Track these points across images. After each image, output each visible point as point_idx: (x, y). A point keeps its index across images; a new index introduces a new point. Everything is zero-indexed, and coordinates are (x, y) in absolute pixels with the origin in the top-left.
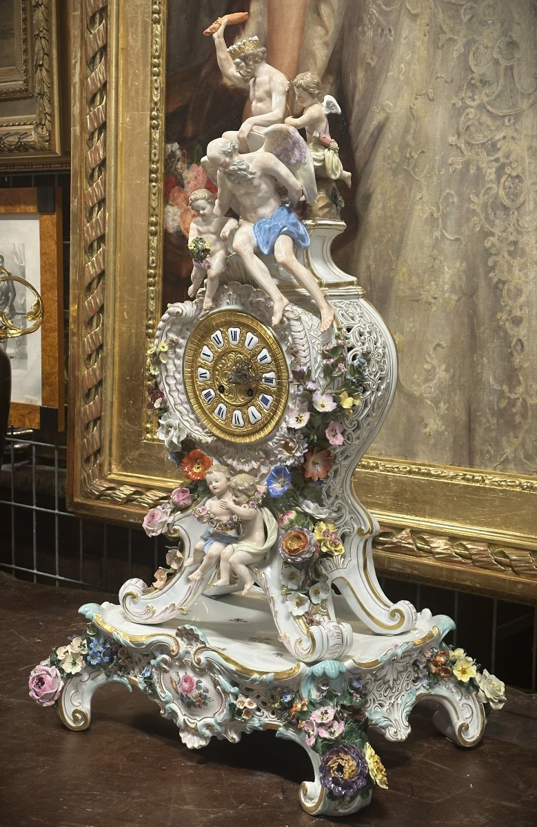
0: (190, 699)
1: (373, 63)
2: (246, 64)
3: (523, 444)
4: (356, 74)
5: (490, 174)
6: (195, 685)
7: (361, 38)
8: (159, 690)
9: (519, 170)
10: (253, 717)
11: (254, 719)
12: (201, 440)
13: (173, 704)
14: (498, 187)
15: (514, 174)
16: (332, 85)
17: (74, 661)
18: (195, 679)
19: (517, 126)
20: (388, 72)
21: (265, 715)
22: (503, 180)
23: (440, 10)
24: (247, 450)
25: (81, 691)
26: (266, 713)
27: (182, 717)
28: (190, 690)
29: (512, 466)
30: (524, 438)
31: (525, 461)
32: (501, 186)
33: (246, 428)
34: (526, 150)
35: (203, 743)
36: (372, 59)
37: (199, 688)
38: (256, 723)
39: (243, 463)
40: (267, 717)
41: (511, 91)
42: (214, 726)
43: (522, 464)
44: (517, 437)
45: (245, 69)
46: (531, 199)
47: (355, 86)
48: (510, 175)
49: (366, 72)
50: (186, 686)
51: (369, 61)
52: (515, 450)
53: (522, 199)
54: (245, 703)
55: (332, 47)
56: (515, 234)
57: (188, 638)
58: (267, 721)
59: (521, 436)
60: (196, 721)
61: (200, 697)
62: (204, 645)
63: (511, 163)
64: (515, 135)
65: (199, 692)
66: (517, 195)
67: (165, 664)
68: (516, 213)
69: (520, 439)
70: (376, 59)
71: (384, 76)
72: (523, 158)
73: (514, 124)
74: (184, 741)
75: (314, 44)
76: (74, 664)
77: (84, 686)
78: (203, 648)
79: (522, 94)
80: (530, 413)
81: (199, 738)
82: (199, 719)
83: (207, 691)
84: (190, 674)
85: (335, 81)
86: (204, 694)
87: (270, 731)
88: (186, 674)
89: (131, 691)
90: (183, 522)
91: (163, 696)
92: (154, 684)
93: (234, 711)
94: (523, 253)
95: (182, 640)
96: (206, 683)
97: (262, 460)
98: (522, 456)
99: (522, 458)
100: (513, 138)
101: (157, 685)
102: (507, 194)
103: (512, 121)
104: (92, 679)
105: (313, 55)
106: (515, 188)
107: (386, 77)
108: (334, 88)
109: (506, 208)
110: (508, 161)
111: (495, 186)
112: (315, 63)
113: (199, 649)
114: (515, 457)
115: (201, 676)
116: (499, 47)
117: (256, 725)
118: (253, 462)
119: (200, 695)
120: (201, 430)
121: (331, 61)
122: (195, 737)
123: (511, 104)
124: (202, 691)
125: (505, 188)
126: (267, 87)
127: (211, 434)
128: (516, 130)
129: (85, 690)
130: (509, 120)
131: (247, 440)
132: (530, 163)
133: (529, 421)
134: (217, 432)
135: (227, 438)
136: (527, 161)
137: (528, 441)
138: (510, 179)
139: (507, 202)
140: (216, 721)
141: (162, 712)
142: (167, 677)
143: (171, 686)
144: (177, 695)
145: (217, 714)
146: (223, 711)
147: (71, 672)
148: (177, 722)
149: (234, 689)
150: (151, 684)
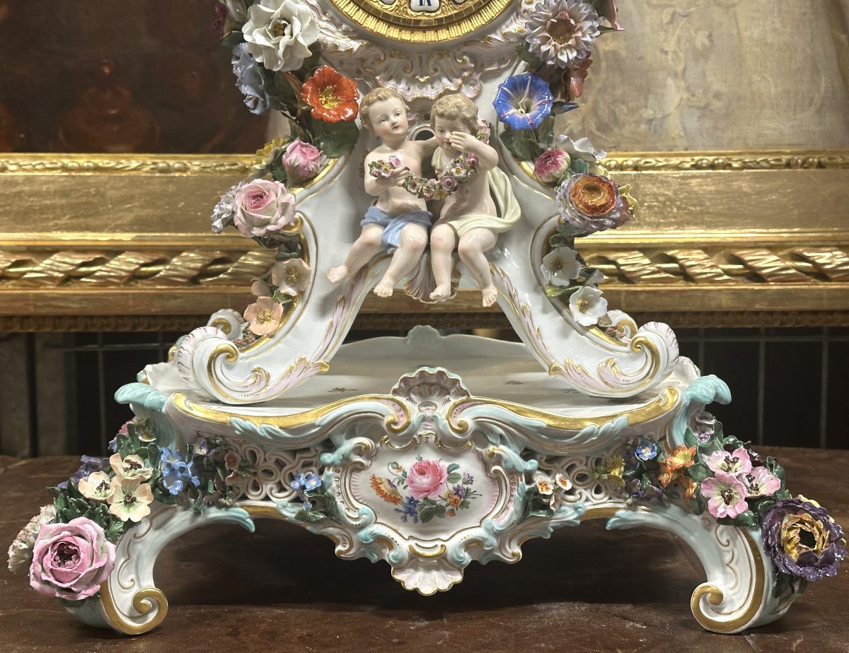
0: (433, 502)
3: (595, 110)
6: (446, 475)
8: (342, 507)
10: (561, 505)
11: (563, 508)
12: (336, 46)
13: (377, 525)
17: (128, 496)
18: (444, 464)
21: (584, 498)
24: (436, 57)
25: (134, 557)
26: (586, 494)
27: (403, 541)
28: (436, 486)
30: (596, 102)
31: (598, 133)
33: (443, 12)
35: (458, 578)
37: (453, 478)
38: (569, 514)
39: (423, 85)
40: (587, 500)
42: (485, 540)
50: (425, 481)
52: (583, 120)
54: (546, 484)
57: (420, 394)
58: (589, 506)
59: (591, 98)
60: (439, 543)
61: (457, 493)
62: (464, 398)
65: (456, 485)
67: (360, 455)
69: (590, 104)
74: (410, 585)
76: (130, 502)
77: (139, 546)
78: (463, 403)
80: (604, 64)
81: (443, 573)
82: (444, 537)
83: (470, 480)
84: (430, 457)
86: (465, 486)
87: (595, 521)
88: (421, 459)
89: (253, 529)
90: (307, 205)
91: (357, 516)
92: (332, 498)
93: (534, 502)
95: (411, 400)
96: (467, 466)
97: (466, 74)
98: (593, 128)
99: (594, 130)
101: (338, 500)
104: (158, 528)
113: (456, 406)
114: (584, 129)
115: (457, 455)
117: (571, 518)
118: (445, 80)
119: (457, 490)
120: (333, 28)
122: (435, 573)
124: (460, 483)
127: (357, 32)
129: (144, 552)
131: (443, 35)
133: (603, 76)
134: (371, 24)
135: (394, 33)
137: (601, 105)
140: (487, 530)
141: (339, 548)
142: (362, 479)
143: (372, 494)
144: (392, 506)
145: (489, 518)
146: (505, 508)
147: (129, 519)
148: (389, 555)
149: (532, 464)
150: (322, 500)
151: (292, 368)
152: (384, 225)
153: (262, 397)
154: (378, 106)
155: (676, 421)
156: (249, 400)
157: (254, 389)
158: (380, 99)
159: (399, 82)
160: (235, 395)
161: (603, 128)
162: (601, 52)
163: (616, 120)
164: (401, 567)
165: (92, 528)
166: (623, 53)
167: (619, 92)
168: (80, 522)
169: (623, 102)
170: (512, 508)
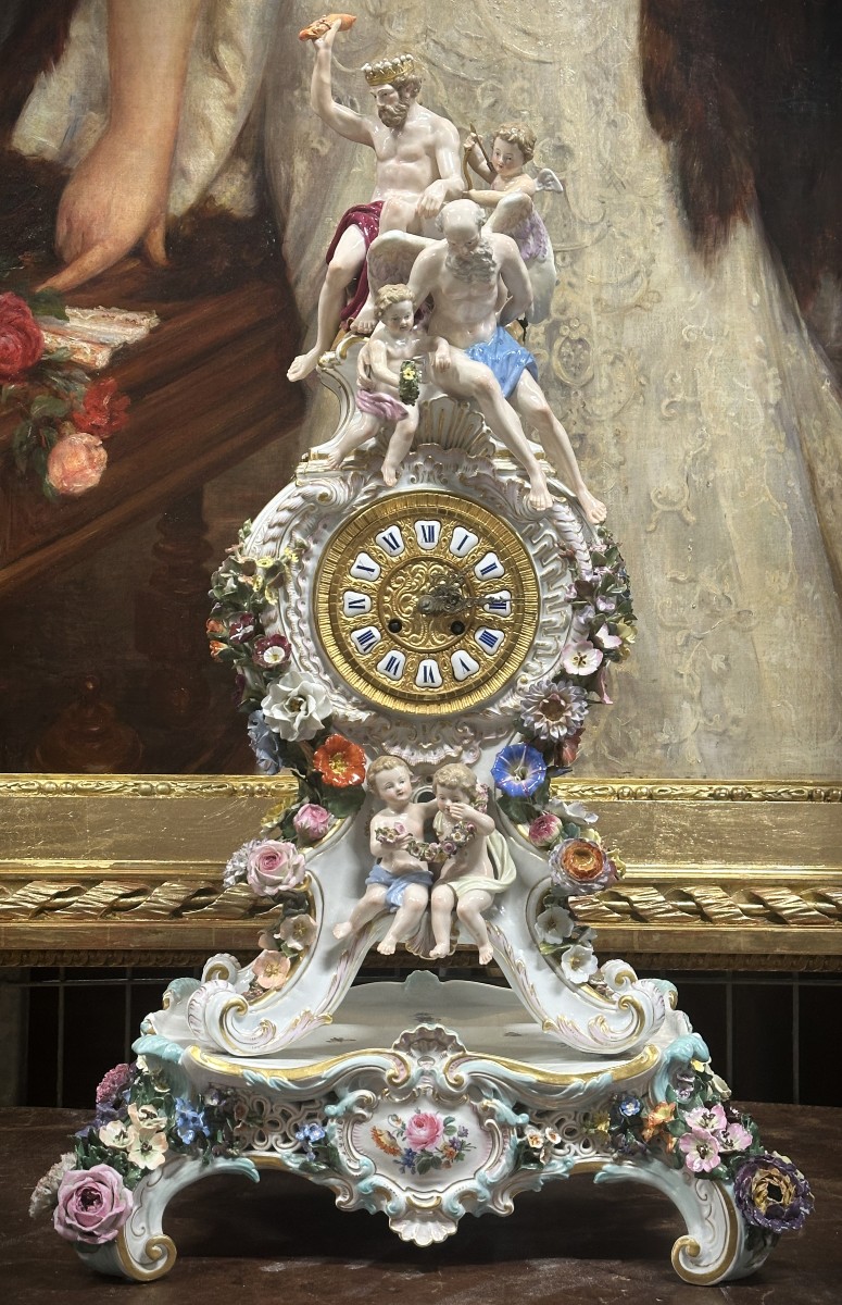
0: (430, 1154)
1: (324, 151)
2: (400, 96)
3: (607, 733)
4: (291, 164)
5: (537, 334)
6: (442, 1128)
7: (298, 107)
8: (343, 1158)
9: (584, 330)
10: (551, 1159)
11: (553, 1161)
12: (347, 717)
13: (376, 1177)
14: (550, 354)
15: (575, 336)
16: (246, 176)
17: (145, 1145)
18: (441, 1117)
19: (576, 268)
20: (351, 166)
21: (573, 1152)
22: (557, 345)
23: (441, 85)
24: (438, 727)
25: (146, 1204)
26: (575, 1148)
27: (401, 1193)
28: (433, 1138)
29: (590, 767)
30: (608, 725)
31: (610, 758)
32: (556, 353)
33: (445, 688)
34: (592, 304)
35: (453, 1230)
36: (321, 143)
37: (449, 1130)
38: (558, 1168)
39: (426, 751)
40: (576, 1154)
41: (564, 217)
42: (479, 1192)
43: (606, 762)
44: (596, 724)
45: (396, 103)
46: (604, 374)
47: (291, 183)
48: (568, 338)
49: (311, 161)
50: (422, 1133)
51: (315, 145)
52: (595, 743)
53: (588, 373)
54: (536, 1137)
55: (242, 115)
56: (580, 424)
57: (420, 1049)
58: (577, 1160)
59: (603, 721)
60: (435, 1195)
61: (452, 1146)
62: (461, 1053)
63: (568, 321)
64: (574, 280)
65: (451, 1138)
66: (581, 368)
67: (363, 1107)
68: (580, 394)
69: (602, 726)
70: (328, 144)
71: (345, 172)
72: (587, 315)
73: (571, 264)
74: (406, 1237)
75: (206, 107)
76: (146, 1150)
77: (151, 1195)
78: (459, 1058)
79: (582, 222)
80: (616, 686)
81: (438, 1224)
82: (440, 1189)
83: (464, 1133)
84: (428, 1110)
85: (253, 169)
86: (461, 1139)
87: (583, 1175)
88: (419, 1112)
89: (258, 1180)
91: (357, 1167)
92: (334, 1149)
93: (525, 1155)
94: (595, 452)
95: (410, 1054)
96: (462, 1119)
97: (466, 742)
99: (606, 754)
100: (570, 284)
101: (340, 1151)
102: (565, 366)
103: (568, 260)
104: (168, 1177)
105: (206, 124)
106: (578, 357)
107: (349, 174)
108: (248, 181)
109: (563, 386)
110: (564, 318)
111: (544, 352)
112: (211, 138)
113: (453, 1061)
114: (595, 753)
115: (452, 1109)
116: (542, 151)
117: (560, 1172)
118: (446, 747)
119: (453, 1143)
120: (343, 700)
121: (241, 137)
122: (430, 1225)
123: (564, 236)
124: (456, 1135)
125: (560, 356)
126: (429, 138)
127: (365, 704)
128: (574, 273)
129: (155, 1201)
130: (563, 259)
131: (446, 709)
132: (599, 323)
134: (379, 698)
135: (400, 707)
136: (595, 319)
137: (614, 728)
138: (568, 344)
139: (565, 377)
140: (481, 1182)
141: (339, 1199)
142: (363, 1131)
143: (372, 1145)
144: (391, 1157)
145: (482, 1171)
146: (498, 1161)
147: (146, 1168)
148: (387, 1207)
149: (523, 1118)
150: (325, 1151)
151: (297, 1020)
152: (388, 885)
153: (268, 1049)
154: (383, 774)
155: (657, 1079)
156: (255, 1052)
157: (262, 1041)
158: (386, 768)
159: (403, 748)
160: (244, 1047)
161: (617, 752)
162: (613, 674)
163: (630, 745)
164: (398, 1219)
165: (113, 1175)
166: (637, 676)
167: (632, 715)
168: (101, 1169)
169: (637, 726)
170: (504, 1161)
